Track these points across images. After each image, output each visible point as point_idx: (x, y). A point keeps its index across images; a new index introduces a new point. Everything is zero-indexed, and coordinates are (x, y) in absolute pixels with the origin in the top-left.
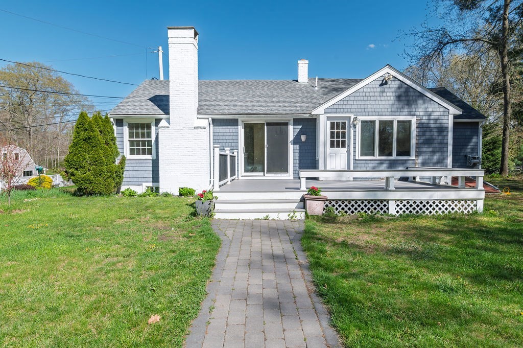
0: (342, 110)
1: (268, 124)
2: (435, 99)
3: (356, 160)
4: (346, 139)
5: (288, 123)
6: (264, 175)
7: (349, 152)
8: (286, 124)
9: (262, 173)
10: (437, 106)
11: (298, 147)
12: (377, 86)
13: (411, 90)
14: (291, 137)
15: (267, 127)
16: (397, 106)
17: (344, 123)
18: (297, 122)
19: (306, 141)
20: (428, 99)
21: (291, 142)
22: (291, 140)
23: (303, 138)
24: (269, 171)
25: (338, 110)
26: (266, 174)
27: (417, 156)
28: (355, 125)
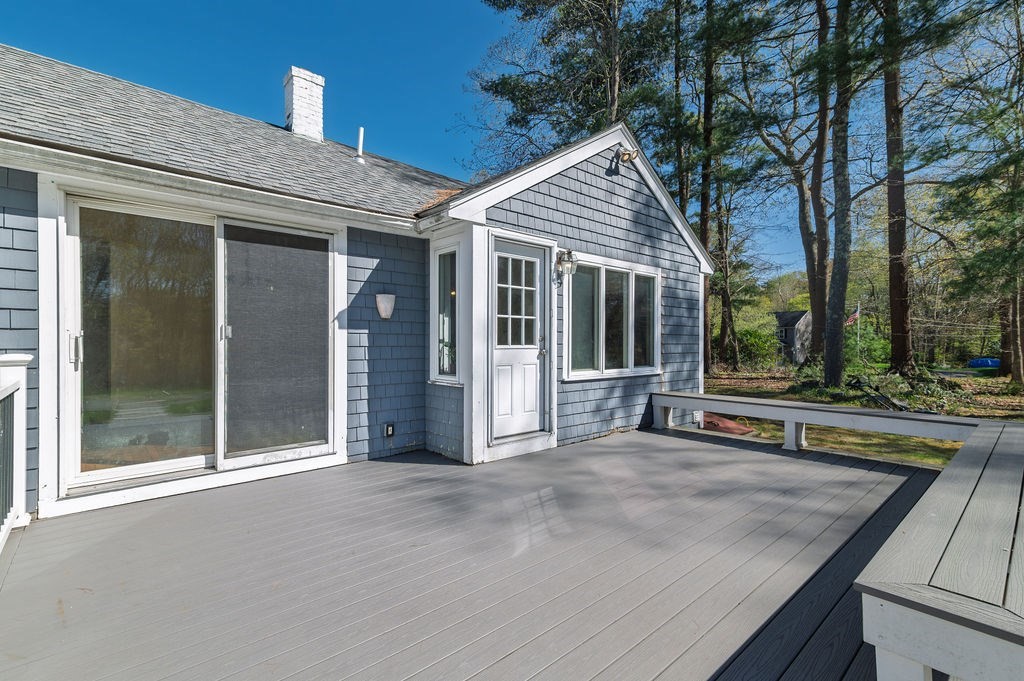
0: (531, 222)
1: (234, 233)
2: (685, 234)
3: (563, 382)
4: (537, 317)
5: (327, 241)
6: (212, 467)
7: (544, 356)
8: (321, 245)
9: (200, 461)
10: (686, 251)
11: (363, 337)
12: (602, 173)
13: (654, 204)
14: (339, 299)
15: (229, 248)
16: (633, 237)
17: (530, 265)
18: (360, 241)
19: (393, 314)
20: (676, 232)
21: (338, 318)
22: (338, 310)
23: (385, 305)
24: (235, 447)
25: (523, 220)
26: (222, 463)
27: (664, 365)
28: (560, 276)
